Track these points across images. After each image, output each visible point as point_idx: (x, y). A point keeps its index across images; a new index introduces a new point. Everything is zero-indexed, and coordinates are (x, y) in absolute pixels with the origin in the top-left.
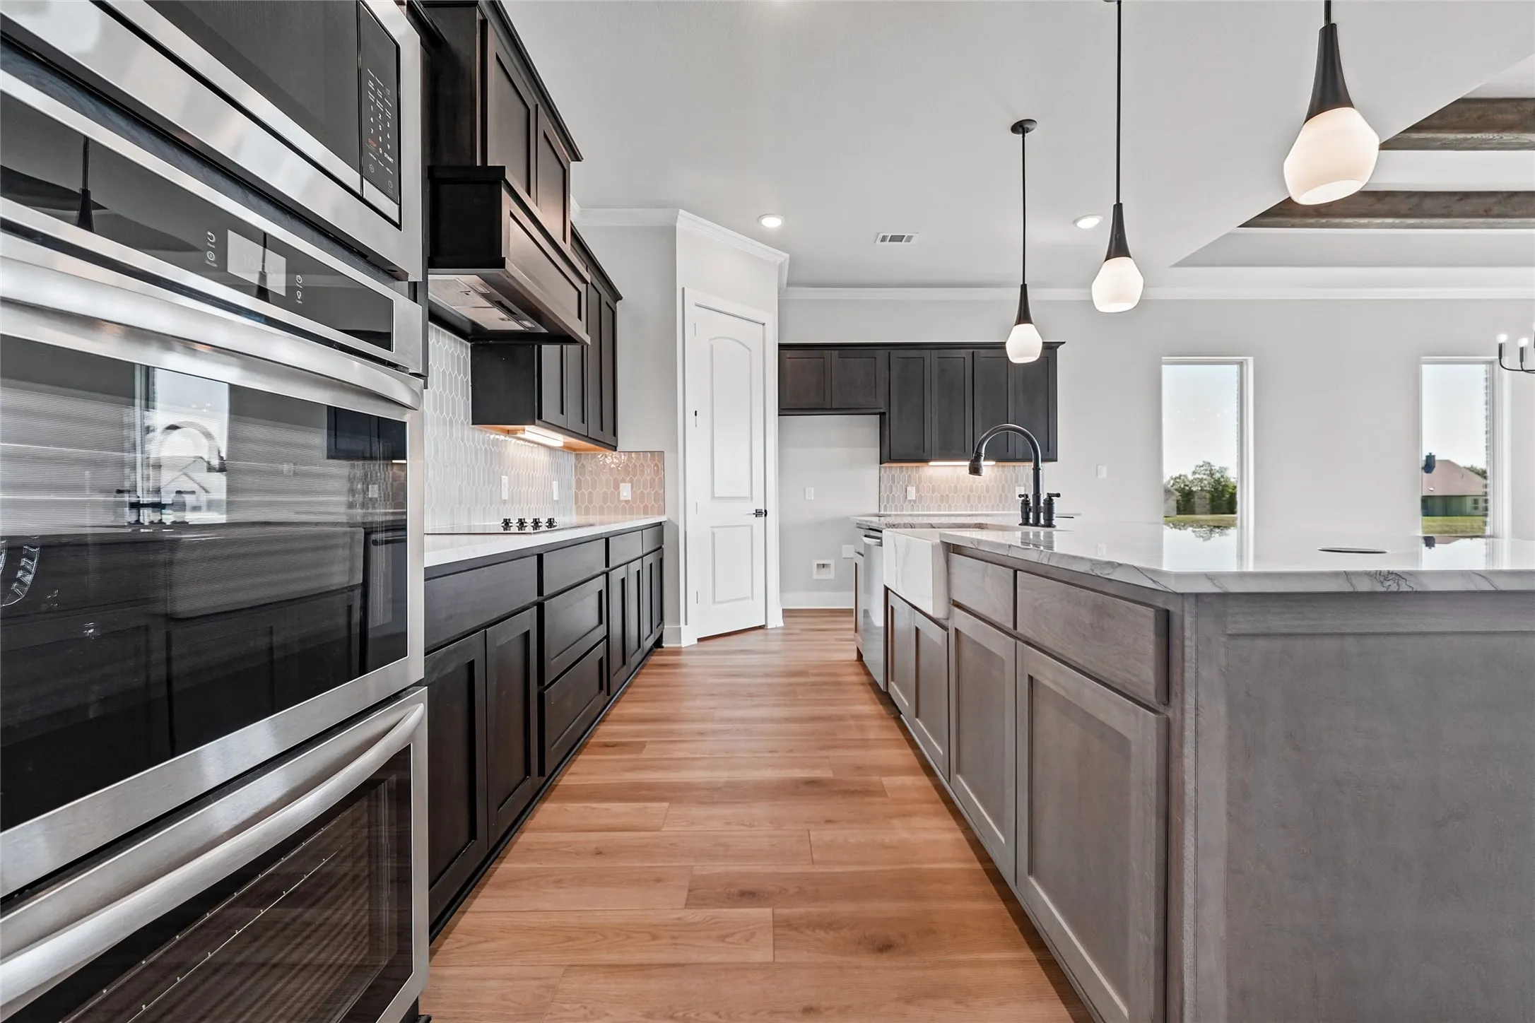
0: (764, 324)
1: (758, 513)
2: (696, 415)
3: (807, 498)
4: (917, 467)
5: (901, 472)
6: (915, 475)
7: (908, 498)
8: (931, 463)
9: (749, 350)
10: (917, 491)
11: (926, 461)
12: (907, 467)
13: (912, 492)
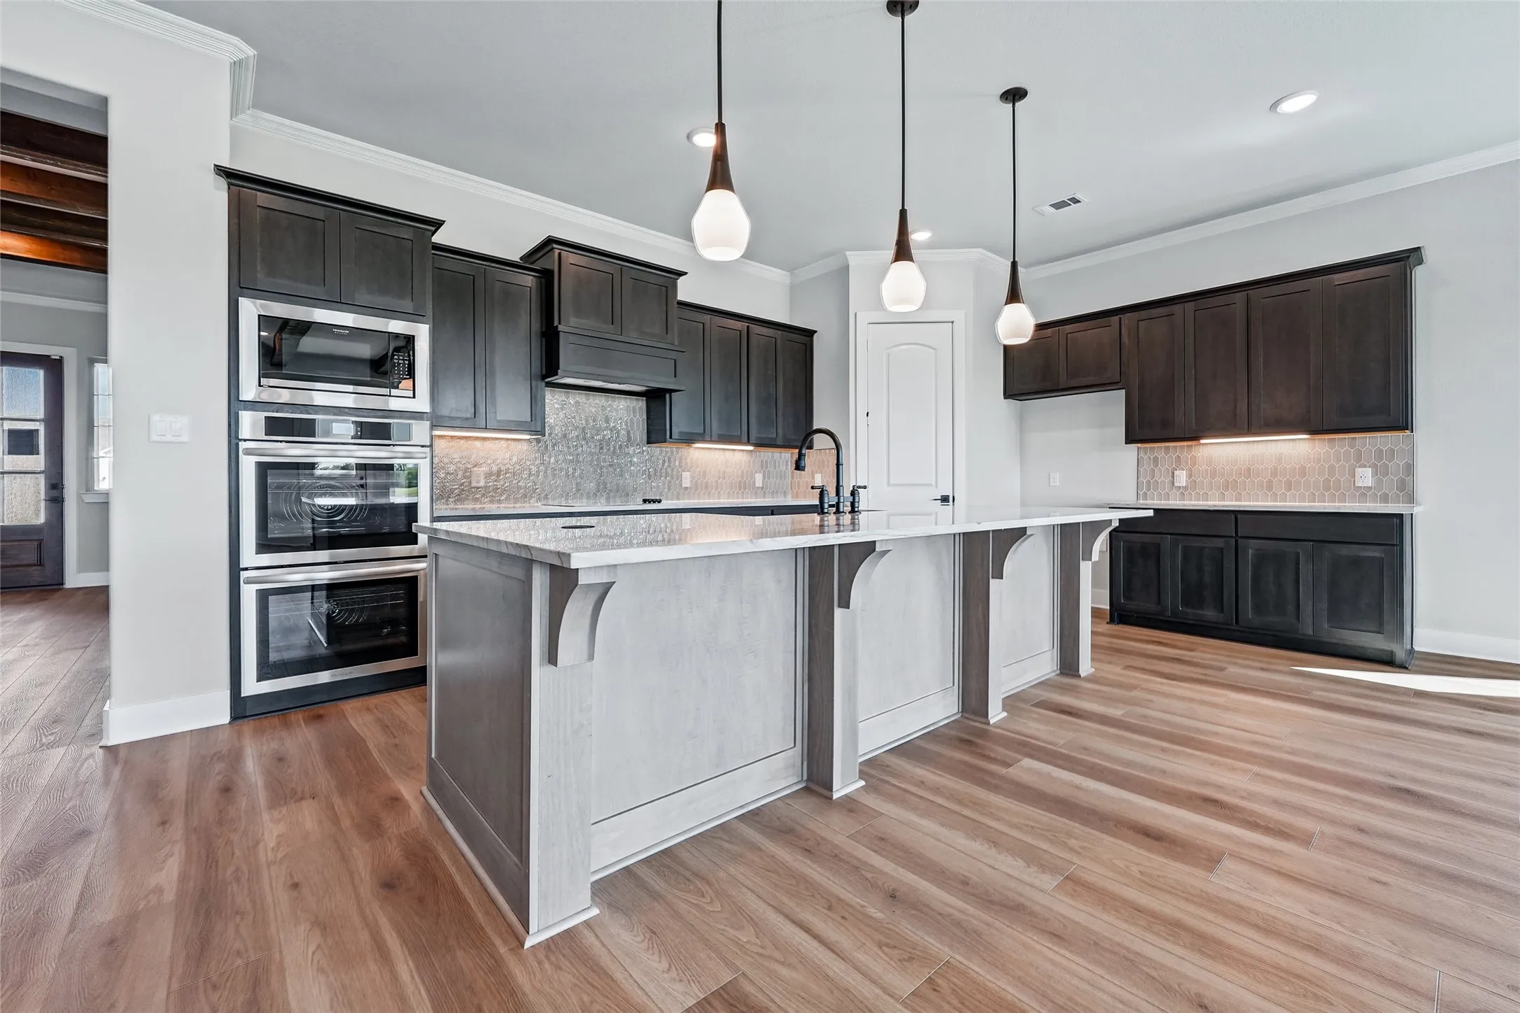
0: (952, 322)
1: (945, 499)
2: (867, 416)
3: (1052, 484)
4: (1188, 446)
5: (1166, 454)
6: (1185, 455)
7: (1176, 485)
8: (1203, 441)
9: (934, 349)
10: (1190, 476)
11: (1196, 438)
12: (1176, 447)
13: (1182, 478)
